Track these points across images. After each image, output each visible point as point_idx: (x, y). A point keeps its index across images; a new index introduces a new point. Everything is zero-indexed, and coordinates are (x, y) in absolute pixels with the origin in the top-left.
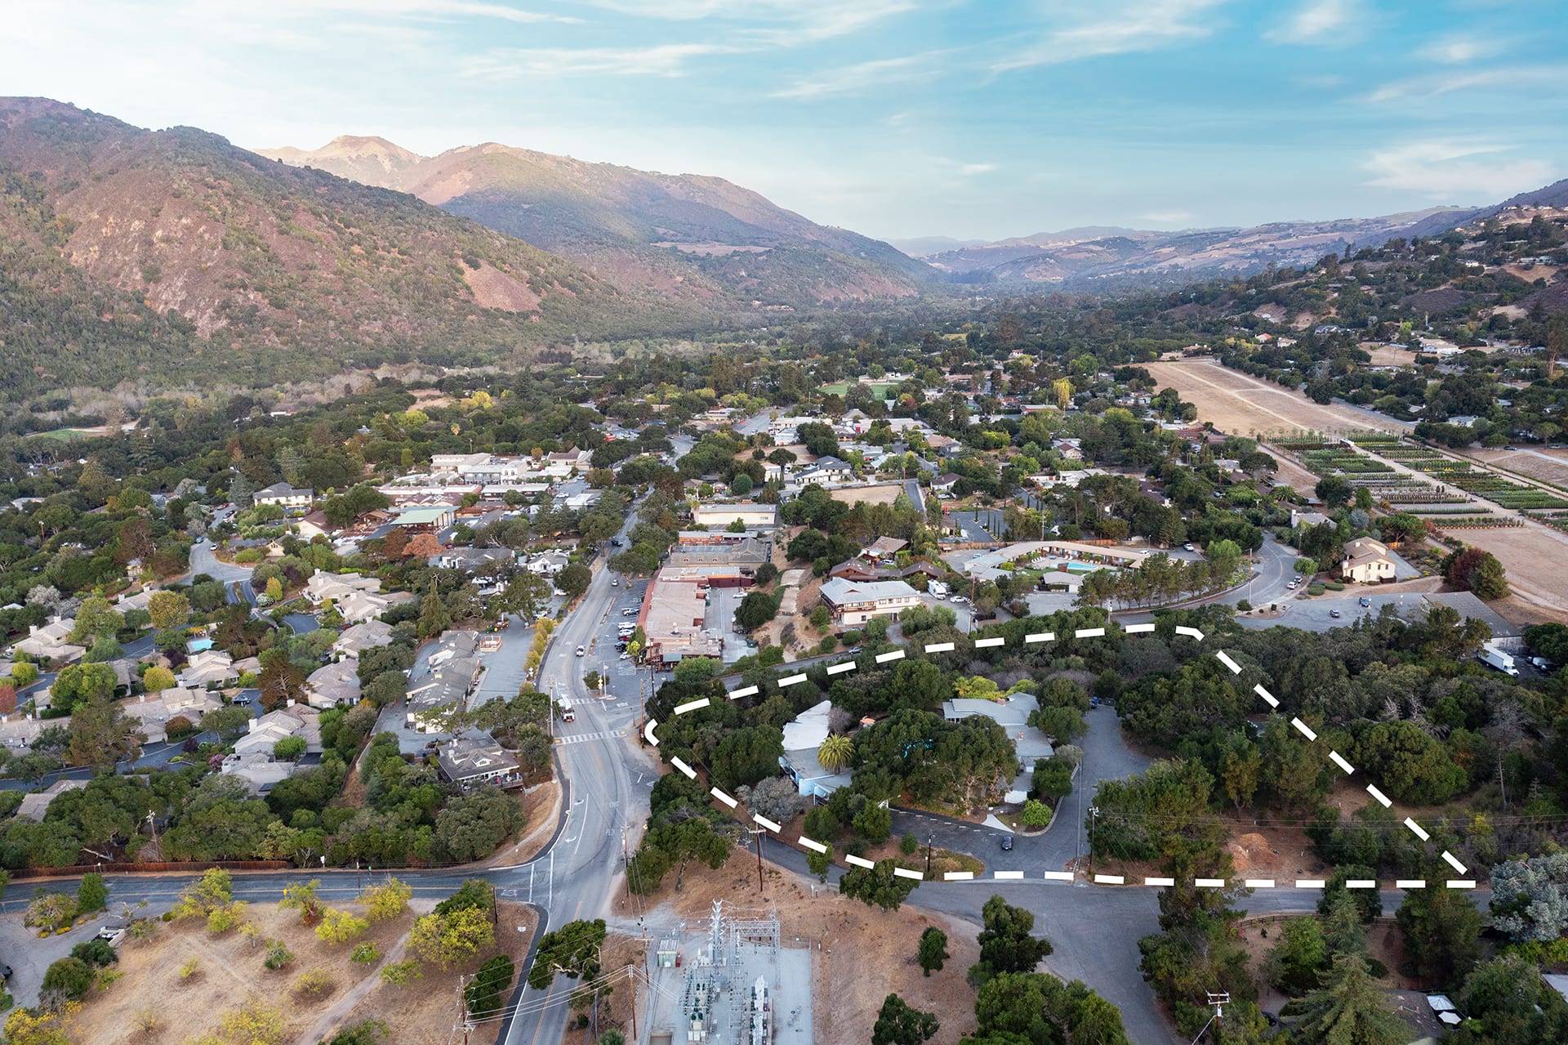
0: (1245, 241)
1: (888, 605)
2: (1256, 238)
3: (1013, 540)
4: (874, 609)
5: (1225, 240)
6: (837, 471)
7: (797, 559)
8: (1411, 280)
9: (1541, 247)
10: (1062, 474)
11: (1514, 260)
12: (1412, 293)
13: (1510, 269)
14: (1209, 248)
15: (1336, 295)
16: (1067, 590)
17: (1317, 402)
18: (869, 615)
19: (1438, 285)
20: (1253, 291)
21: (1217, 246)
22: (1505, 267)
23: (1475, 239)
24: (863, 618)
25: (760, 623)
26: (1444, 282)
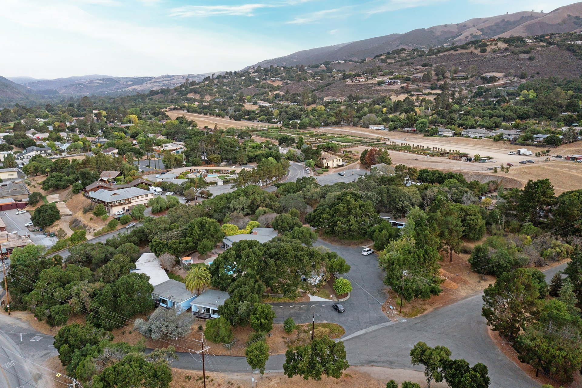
0: (158, 80)
1: (137, 200)
2: (162, 79)
3: (170, 168)
4: (130, 203)
5: (151, 80)
6: (43, 152)
7: (51, 189)
8: (240, 84)
9: (276, 75)
10: (164, 145)
11: (269, 79)
12: (242, 89)
13: (269, 82)
14: (146, 83)
15: (216, 89)
16: (217, 184)
17: (236, 120)
18: (127, 207)
19: (249, 86)
20: (184, 89)
21: (148, 82)
22: (267, 81)
23: (254, 73)
24: (124, 209)
25: (52, 222)
26: (251, 85)
